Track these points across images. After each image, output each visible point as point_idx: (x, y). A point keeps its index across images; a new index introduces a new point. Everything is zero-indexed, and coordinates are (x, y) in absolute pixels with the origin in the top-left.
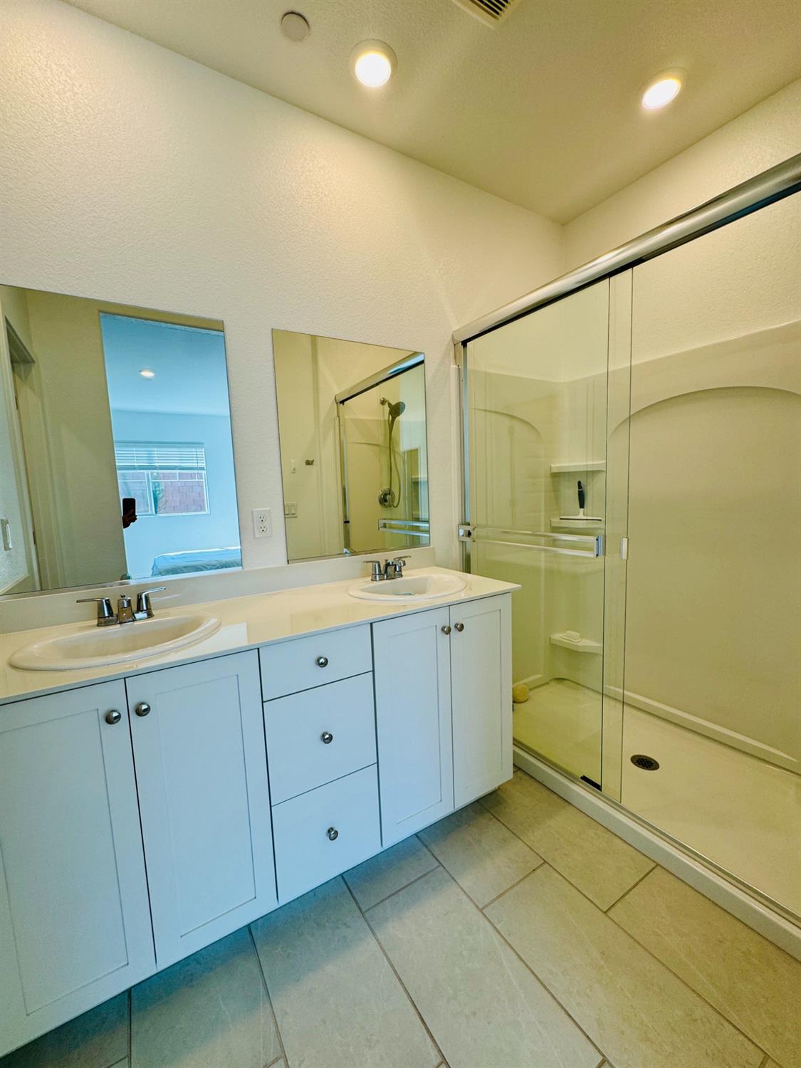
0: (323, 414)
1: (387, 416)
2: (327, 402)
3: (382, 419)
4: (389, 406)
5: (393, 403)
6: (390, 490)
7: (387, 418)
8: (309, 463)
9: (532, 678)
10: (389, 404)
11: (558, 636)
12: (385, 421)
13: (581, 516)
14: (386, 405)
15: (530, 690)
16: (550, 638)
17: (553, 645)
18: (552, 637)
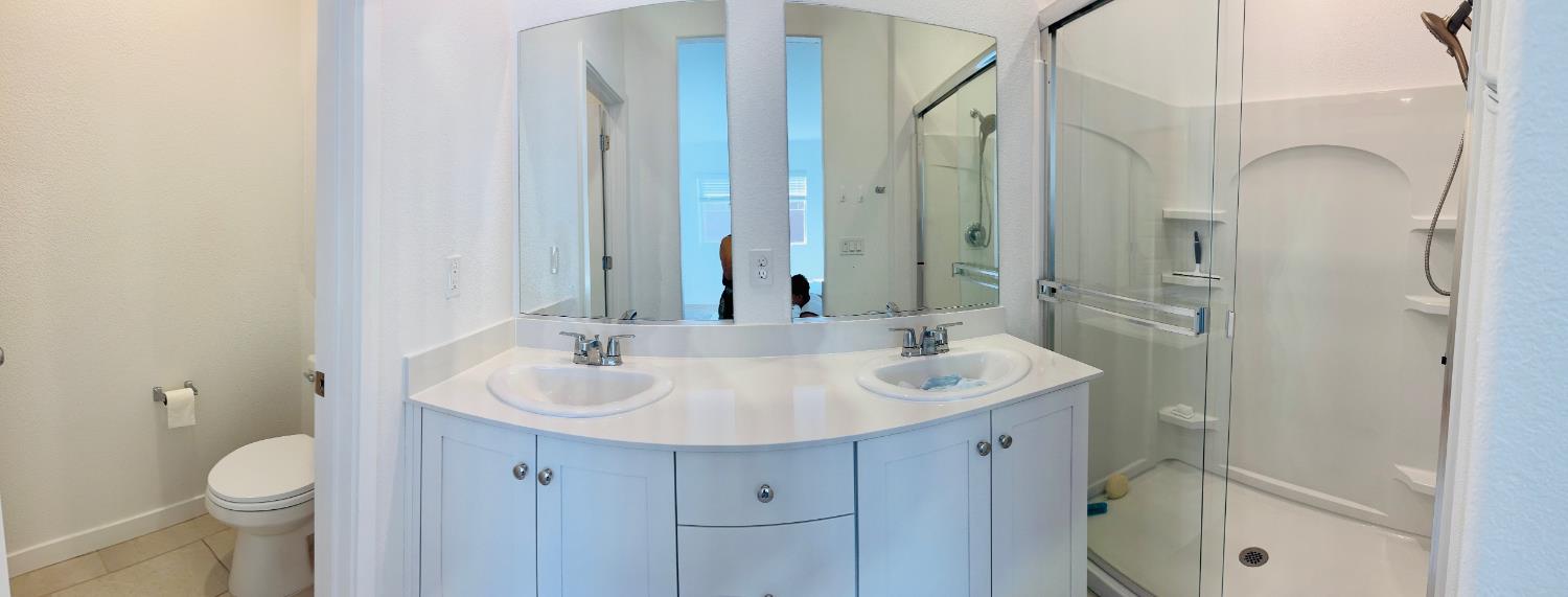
0: (899, 127)
1: (978, 133)
2: (904, 114)
3: (972, 135)
4: (980, 120)
5: (985, 116)
6: (980, 225)
7: (978, 135)
8: (879, 190)
9: (1134, 465)
10: (981, 117)
11: (1168, 411)
12: (975, 138)
13: (1197, 273)
14: (977, 119)
15: (1131, 479)
16: (1158, 414)
17: (1163, 422)
18: (1161, 412)
